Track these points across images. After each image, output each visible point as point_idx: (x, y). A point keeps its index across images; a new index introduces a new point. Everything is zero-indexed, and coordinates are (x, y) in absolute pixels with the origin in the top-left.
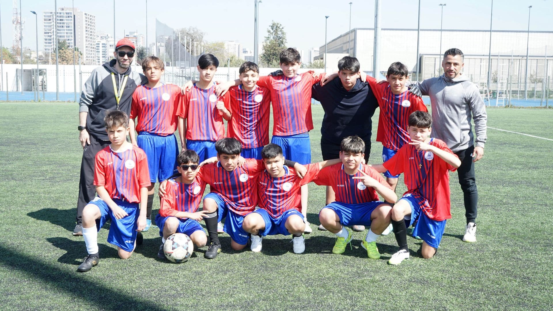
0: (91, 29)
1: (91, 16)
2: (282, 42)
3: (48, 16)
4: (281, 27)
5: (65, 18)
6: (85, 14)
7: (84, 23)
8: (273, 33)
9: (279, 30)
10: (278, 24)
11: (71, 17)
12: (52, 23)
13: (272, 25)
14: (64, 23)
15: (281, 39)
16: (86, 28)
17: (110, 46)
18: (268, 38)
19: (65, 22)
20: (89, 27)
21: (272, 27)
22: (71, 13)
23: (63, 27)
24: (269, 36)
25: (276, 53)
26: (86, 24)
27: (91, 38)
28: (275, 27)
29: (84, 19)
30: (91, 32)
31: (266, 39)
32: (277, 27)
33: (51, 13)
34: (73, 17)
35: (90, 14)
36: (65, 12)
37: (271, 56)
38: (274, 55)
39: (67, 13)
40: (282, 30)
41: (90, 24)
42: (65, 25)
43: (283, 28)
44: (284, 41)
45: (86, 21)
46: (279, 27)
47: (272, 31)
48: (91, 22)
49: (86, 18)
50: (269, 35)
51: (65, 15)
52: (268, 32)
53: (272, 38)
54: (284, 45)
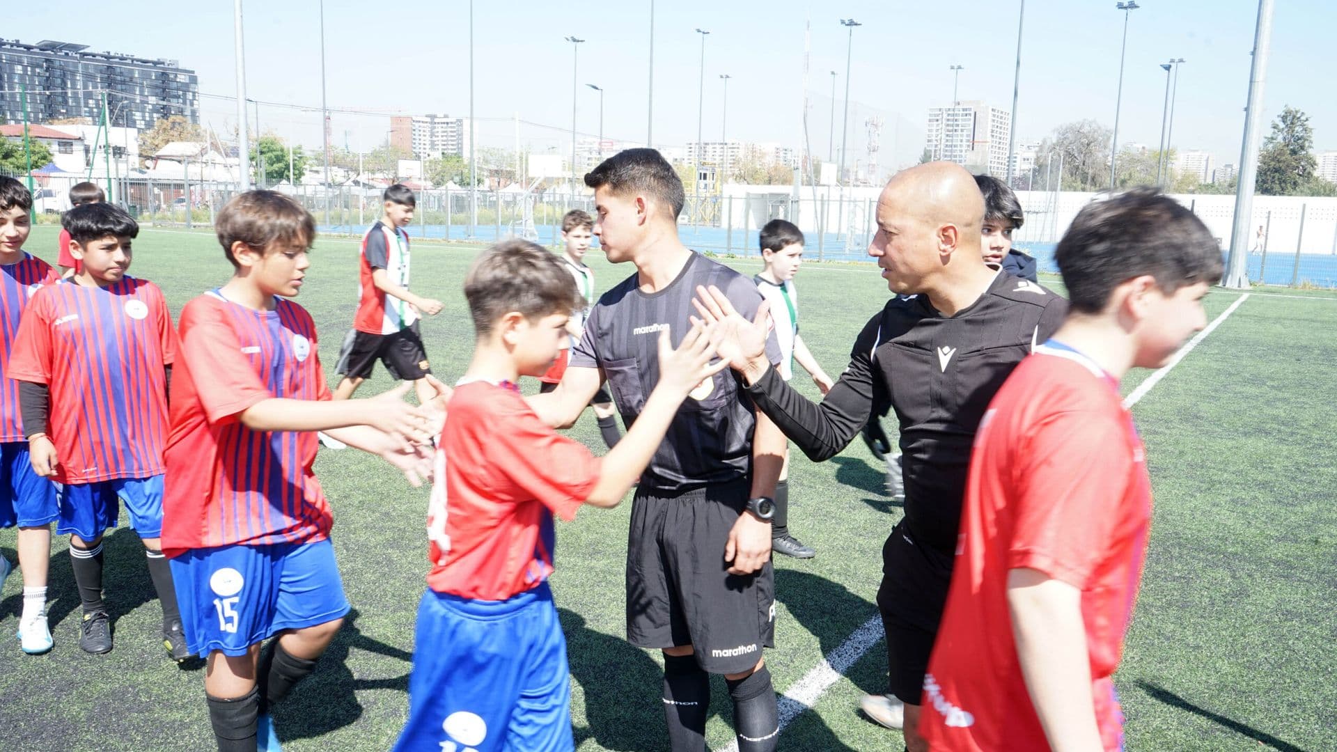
0: (1000, 133)
1: (1002, 112)
2: (1302, 148)
3: (935, 115)
4: (1303, 118)
5: (960, 117)
6: (993, 110)
7: (990, 123)
8: (1283, 129)
9: (1299, 123)
10: (1297, 112)
11: (970, 115)
12: (940, 126)
13: (1283, 114)
14: (958, 125)
15: (1300, 142)
16: (992, 131)
17: (1024, 159)
18: (1272, 138)
19: (960, 123)
20: (998, 130)
21: (1284, 119)
22: (970, 109)
23: (956, 130)
24: (1274, 136)
25: (1280, 168)
26: (993, 126)
27: (999, 148)
28: (1291, 119)
29: (990, 117)
30: (1000, 138)
31: (1266, 140)
32: (1294, 117)
33: (940, 110)
34: (973, 115)
35: (1001, 109)
36: (961, 107)
37: (1268, 173)
38: (1276, 172)
39: (964, 110)
40: (1305, 123)
41: (999, 125)
42: (960, 128)
43: (1307, 120)
44: (1307, 144)
45: (994, 121)
46: (1299, 118)
47: (1282, 125)
48: (1001, 123)
49: (994, 116)
50: (1274, 133)
51: (961, 112)
52: (1274, 128)
53: (1280, 138)
54: (1307, 153)
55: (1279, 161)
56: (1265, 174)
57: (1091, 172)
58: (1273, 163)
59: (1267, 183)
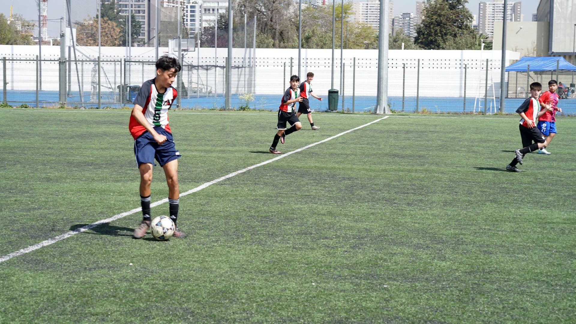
54: (464, 7)
55: (440, 16)
56: (429, 27)
57: (278, 27)
58: (435, 17)
59: (431, 36)
